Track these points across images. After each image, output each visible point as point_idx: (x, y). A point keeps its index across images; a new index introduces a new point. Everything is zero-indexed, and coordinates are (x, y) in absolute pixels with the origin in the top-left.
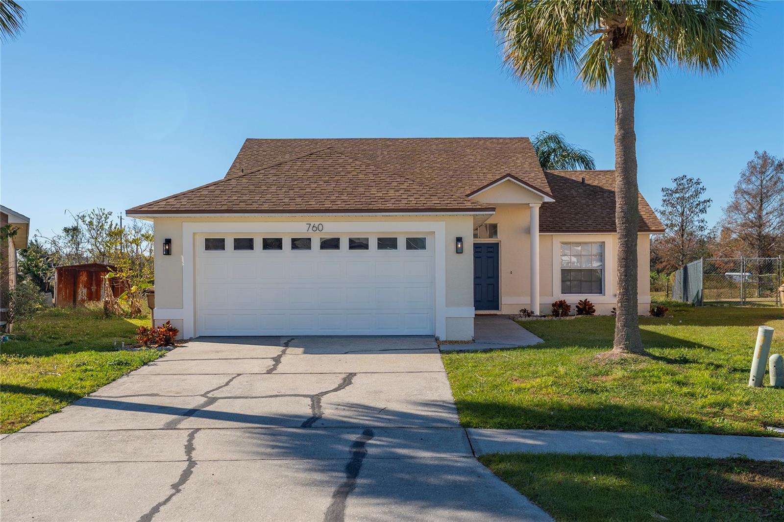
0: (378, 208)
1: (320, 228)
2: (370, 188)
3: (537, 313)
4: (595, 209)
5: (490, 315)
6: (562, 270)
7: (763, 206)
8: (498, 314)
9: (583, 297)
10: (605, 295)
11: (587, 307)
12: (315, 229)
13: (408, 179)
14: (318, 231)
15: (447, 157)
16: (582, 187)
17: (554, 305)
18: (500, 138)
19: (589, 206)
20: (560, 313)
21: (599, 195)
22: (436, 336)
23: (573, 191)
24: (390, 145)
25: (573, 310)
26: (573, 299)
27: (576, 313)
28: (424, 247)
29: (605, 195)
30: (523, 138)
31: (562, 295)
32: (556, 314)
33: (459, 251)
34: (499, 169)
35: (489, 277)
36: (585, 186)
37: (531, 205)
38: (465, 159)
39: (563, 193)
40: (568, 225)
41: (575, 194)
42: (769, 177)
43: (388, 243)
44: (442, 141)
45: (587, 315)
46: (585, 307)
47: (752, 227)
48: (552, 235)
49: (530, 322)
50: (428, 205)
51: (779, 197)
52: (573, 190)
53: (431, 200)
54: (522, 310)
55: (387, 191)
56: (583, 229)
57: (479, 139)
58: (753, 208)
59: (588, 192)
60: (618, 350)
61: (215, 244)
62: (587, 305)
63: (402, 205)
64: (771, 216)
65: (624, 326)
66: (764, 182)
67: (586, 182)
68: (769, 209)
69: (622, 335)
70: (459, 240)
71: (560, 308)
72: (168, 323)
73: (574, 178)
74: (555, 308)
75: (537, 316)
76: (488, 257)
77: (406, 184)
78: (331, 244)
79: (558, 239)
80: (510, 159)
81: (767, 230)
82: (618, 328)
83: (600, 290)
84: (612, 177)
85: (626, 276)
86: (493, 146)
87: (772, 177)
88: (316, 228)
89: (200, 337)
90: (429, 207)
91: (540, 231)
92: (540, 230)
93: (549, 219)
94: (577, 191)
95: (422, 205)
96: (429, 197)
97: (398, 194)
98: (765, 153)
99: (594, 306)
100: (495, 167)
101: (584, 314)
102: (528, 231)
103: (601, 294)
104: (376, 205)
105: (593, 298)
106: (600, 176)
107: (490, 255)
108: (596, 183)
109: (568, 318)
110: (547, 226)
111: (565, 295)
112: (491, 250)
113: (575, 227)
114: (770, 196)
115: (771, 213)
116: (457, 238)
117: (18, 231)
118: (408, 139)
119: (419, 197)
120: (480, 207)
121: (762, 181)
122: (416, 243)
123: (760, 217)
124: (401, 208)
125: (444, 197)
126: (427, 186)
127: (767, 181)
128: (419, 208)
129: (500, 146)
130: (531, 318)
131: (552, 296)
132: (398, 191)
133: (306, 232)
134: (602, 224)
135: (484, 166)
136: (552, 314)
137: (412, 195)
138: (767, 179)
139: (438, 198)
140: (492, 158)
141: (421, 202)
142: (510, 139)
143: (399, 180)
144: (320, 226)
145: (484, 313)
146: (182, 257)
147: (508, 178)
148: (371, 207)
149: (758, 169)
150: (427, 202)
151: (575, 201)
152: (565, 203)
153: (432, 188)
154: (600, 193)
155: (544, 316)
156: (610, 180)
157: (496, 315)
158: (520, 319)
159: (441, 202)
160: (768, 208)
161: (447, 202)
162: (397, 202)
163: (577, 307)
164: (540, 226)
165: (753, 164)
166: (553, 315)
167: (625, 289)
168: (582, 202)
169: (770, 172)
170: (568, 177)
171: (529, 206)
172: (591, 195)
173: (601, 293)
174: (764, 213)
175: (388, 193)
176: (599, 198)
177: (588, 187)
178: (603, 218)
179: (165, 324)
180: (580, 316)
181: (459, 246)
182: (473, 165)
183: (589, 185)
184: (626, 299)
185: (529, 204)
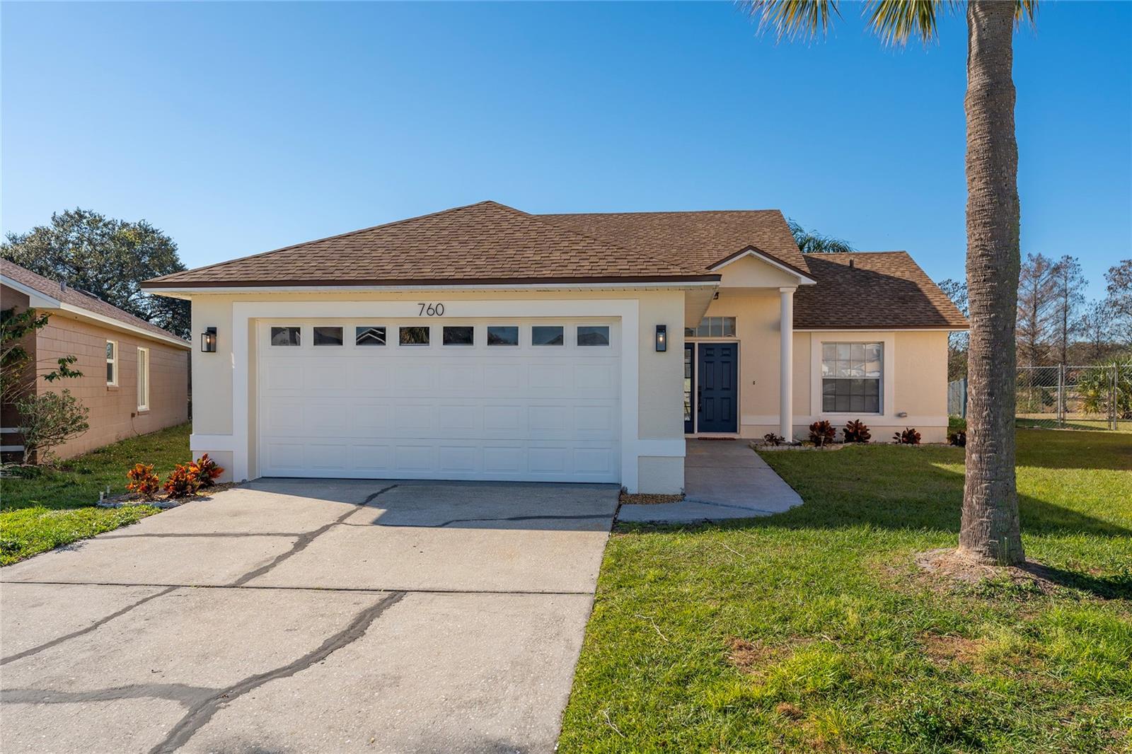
0: (527, 276)
1: (440, 310)
2: (525, 249)
3: (789, 439)
4: (869, 298)
5: (725, 439)
6: (823, 379)
7: (1037, 312)
8: (735, 438)
9: (853, 417)
10: (883, 415)
11: (859, 431)
12: (431, 312)
13: (588, 237)
14: (435, 315)
15: (672, 233)
16: (850, 272)
17: (813, 428)
18: (743, 211)
19: (860, 295)
20: (822, 440)
21: (874, 281)
22: (623, 486)
23: (838, 277)
24: (601, 221)
25: (840, 435)
26: (840, 420)
27: (843, 438)
28: (606, 342)
29: (882, 281)
30: (772, 211)
31: (824, 413)
32: (815, 440)
33: (661, 348)
34: (739, 245)
35: (723, 389)
36: (855, 271)
37: (781, 290)
38: (695, 234)
39: (824, 280)
40: (832, 319)
41: (841, 280)
42: (1044, 281)
43: (548, 336)
44: (668, 215)
45: (859, 442)
46: (856, 432)
47: (1024, 335)
48: (810, 332)
49: (779, 454)
50: (610, 271)
51: (1055, 303)
52: (837, 275)
53: (615, 264)
54: (768, 435)
55: (550, 253)
56: (854, 325)
57: (716, 213)
58: (1026, 315)
59: (858, 277)
60: (972, 557)
61: (286, 336)
62: (860, 428)
63: (566, 273)
64: (1046, 324)
65: (987, 504)
66: (1039, 287)
67: (855, 266)
68: (1043, 316)
69: (981, 523)
70: (661, 329)
71: (821, 432)
72: (205, 457)
73: (839, 262)
74: (815, 433)
75: (789, 444)
76: (723, 362)
77: (583, 244)
78: (459, 336)
79: (819, 339)
80: (754, 234)
81: (1041, 339)
82: (970, 506)
83: (876, 408)
84: (889, 260)
85: (990, 394)
86: (733, 220)
87: (1047, 281)
88: (434, 311)
89: (263, 477)
90: (610, 275)
91: (795, 327)
92: (793, 326)
93: (806, 312)
94: (842, 277)
95: (600, 271)
96: (614, 260)
97: (564, 256)
98: (1040, 255)
99: (868, 430)
100: (733, 243)
101: (854, 441)
102: (778, 327)
103: (878, 414)
104: (525, 273)
105: (867, 419)
106: (873, 259)
107: (725, 359)
108: (868, 267)
109: (833, 448)
110: (804, 321)
111: (827, 413)
112: (727, 352)
113: (843, 322)
114: (1045, 302)
115: (1046, 320)
116: (657, 326)
117: (49, 319)
118: (625, 214)
119: (598, 260)
120: (694, 274)
121: (1036, 286)
122: (592, 336)
123: (1033, 324)
124: (563, 276)
125: (638, 260)
126: (615, 246)
127: (1042, 286)
128: (594, 275)
129: (742, 220)
130: (780, 448)
131: (810, 415)
132: (567, 253)
133: (418, 316)
134: (881, 318)
135: (719, 242)
136: (809, 439)
137: (588, 257)
138: (1042, 283)
139: (628, 262)
140: (731, 233)
141: (598, 268)
142: (756, 212)
143: (573, 239)
144: (440, 307)
145: (716, 437)
146: (233, 355)
147: (750, 252)
148: (515, 275)
149: (1031, 273)
150: (609, 267)
151: (842, 289)
152: (828, 291)
153: (622, 248)
154: (874, 279)
155: (799, 444)
156: (887, 264)
157: (734, 439)
158: (764, 448)
159: (631, 268)
160: (1041, 314)
161: (641, 267)
162: (560, 268)
163: (845, 430)
164: (794, 321)
165: (1025, 268)
166: (811, 441)
167: (989, 422)
168: (851, 290)
169: (1045, 275)
170: (831, 260)
171: (779, 291)
172: (862, 281)
173: (878, 412)
174: (1039, 319)
175: (551, 255)
176: (874, 285)
177: (858, 272)
178: (882, 310)
179: (201, 459)
180: (850, 444)
181: (661, 339)
182: (704, 241)
183: (858, 269)
184: (991, 445)
185: (779, 288)
